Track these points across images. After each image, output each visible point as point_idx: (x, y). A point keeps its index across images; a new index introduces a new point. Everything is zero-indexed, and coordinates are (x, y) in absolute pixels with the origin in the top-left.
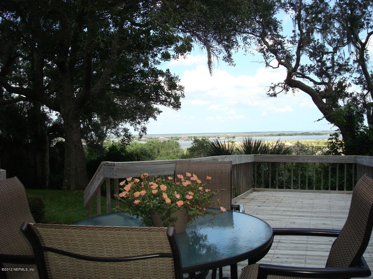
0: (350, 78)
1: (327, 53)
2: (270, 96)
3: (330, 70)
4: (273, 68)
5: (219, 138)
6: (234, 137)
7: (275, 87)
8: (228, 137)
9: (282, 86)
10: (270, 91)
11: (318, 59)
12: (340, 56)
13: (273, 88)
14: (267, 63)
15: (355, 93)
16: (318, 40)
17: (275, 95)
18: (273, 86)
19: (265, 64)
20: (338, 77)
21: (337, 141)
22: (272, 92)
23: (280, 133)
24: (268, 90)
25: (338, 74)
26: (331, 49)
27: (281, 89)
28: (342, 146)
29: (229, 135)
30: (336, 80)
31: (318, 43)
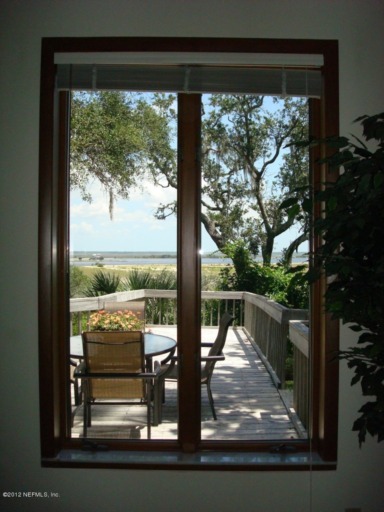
0: (247, 203)
1: (223, 175)
2: (158, 218)
3: (226, 194)
4: (163, 187)
5: (81, 258)
6: (102, 259)
7: (164, 208)
8: (94, 259)
9: (172, 208)
10: (158, 213)
11: (213, 180)
12: (237, 180)
13: (162, 209)
14: (155, 181)
15: (253, 219)
16: (214, 159)
17: (164, 217)
18: (162, 207)
19: (154, 182)
20: (234, 200)
21: (228, 277)
22: (160, 214)
23: (164, 254)
24: (156, 212)
25: (235, 197)
26: (227, 171)
27: (171, 211)
28: (232, 282)
29: (95, 255)
30: (233, 203)
31: (214, 162)
